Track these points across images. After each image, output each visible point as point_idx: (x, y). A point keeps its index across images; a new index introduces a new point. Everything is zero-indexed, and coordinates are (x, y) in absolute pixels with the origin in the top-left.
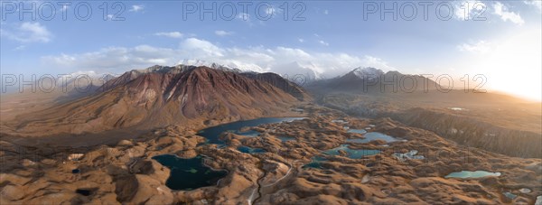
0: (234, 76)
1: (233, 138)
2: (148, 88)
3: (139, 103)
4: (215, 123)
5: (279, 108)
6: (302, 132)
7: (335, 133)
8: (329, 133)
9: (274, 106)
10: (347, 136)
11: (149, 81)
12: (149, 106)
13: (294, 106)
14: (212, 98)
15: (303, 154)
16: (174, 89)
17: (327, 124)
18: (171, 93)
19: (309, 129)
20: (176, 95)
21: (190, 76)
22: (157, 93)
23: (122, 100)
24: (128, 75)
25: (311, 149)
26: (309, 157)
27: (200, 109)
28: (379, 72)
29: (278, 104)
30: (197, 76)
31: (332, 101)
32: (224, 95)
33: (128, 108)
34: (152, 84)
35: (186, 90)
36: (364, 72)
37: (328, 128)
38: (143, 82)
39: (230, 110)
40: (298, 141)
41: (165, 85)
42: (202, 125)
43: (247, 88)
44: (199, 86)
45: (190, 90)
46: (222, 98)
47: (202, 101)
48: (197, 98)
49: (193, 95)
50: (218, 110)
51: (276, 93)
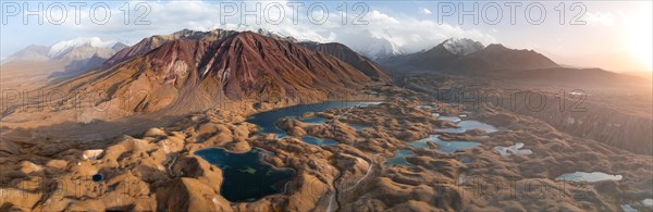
0: (290, 45)
1: (295, 125)
2: (177, 60)
3: (166, 79)
4: (268, 107)
5: (348, 90)
6: (381, 119)
7: (422, 120)
8: (414, 120)
9: (341, 87)
10: (438, 124)
11: (179, 49)
12: (180, 83)
13: (368, 88)
14: (262, 74)
15: (385, 146)
16: (212, 62)
17: (412, 110)
18: (208, 67)
19: (389, 116)
20: (215, 69)
21: (233, 45)
22: (190, 66)
23: (143, 74)
24: (147, 42)
25: (393, 139)
26: (392, 150)
27: (247, 88)
28: (477, 45)
29: (346, 85)
30: (241, 44)
31: (416, 82)
32: (277, 71)
33: (152, 86)
34: (182, 54)
35: (228, 63)
36: (457, 45)
37: (413, 114)
38: (170, 52)
39: (287, 90)
40: (376, 129)
41: (200, 55)
42: (251, 109)
43: (307, 62)
44: (244, 58)
45: (233, 62)
46: (275, 74)
47: (249, 77)
48: (242, 74)
49: (238, 70)
50: (270, 90)
51: (343, 69)
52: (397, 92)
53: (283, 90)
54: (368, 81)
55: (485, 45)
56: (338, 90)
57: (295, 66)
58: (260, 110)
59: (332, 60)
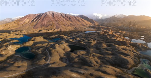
2: (27, 19)
5: (83, 27)
7: (124, 43)
9: (81, 26)
11: (29, 16)
13: (91, 26)
16: (36, 19)
17: (113, 36)
18: (34, 20)
19: (99, 39)
21: (44, 14)
22: (30, 20)
30: (47, 14)
35: (40, 19)
37: (115, 38)
43: (70, 19)
47: (45, 22)
48: (43, 22)
49: (42, 20)
50: (50, 26)
51: (83, 21)
52: (102, 27)
53: (55, 26)
54: (91, 24)
55: (127, 16)
56: (79, 27)
57: (65, 20)
58: (40, 32)
59: (80, 19)
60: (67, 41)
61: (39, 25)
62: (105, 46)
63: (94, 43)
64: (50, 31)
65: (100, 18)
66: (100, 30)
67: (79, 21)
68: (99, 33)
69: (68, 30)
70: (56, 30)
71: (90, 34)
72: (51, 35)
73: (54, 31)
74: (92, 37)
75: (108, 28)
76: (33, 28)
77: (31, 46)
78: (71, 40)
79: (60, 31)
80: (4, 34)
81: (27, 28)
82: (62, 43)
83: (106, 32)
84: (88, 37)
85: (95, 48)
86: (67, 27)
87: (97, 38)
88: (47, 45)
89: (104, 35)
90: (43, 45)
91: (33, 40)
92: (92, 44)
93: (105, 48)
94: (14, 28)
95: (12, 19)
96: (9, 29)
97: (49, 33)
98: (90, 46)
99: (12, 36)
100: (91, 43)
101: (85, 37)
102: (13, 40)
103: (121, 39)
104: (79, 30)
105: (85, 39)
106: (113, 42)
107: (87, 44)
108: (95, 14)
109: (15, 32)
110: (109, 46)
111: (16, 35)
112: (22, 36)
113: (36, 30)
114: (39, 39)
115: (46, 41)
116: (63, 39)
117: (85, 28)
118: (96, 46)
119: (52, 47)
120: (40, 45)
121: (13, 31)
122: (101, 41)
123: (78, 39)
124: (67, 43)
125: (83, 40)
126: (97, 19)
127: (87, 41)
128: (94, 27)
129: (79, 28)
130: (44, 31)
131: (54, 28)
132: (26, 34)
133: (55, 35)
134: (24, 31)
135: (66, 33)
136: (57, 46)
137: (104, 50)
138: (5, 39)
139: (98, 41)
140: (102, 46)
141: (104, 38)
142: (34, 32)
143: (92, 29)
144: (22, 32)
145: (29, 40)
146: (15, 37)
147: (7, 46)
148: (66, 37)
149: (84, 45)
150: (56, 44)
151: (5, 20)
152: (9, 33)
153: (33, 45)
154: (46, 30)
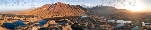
0: (68, 5)
3: (41, 11)
5: (79, 13)
9: (78, 13)
13: (84, 13)
14: (59, 9)
17: (98, 19)
18: (49, 8)
19: (90, 22)
22: (46, 8)
27: (54, 12)
29: (79, 12)
32: (63, 9)
36: (100, 6)
37: (99, 21)
38: (44, 6)
39: (63, 13)
41: (49, 7)
43: (71, 8)
44: (56, 6)
45: (54, 8)
46: (62, 10)
50: (59, 13)
51: (79, 9)
52: (90, 14)
53: (62, 13)
54: (84, 12)
55: (104, 6)
57: (68, 8)
58: (52, 17)
59: (77, 8)
60: (70, 24)
61: (52, 12)
62: (93, 26)
63: (86, 24)
64: (59, 16)
65: (89, 7)
66: (90, 16)
67: (77, 9)
68: (89, 18)
69: (70, 16)
70: (63, 16)
71: (84, 18)
72: (60, 20)
73: (62, 16)
74: (85, 21)
75: (94, 14)
76: (48, 14)
77: (47, 28)
78: (72, 23)
79: (65, 17)
80: (30, 18)
81: (44, 14)
82: (67, 25)
83: (93, 17)
84: (83, 21)
85: (87, 28)
86: (70, 13)
87: (88, 21)
88: (57, 27)
89: (92, 19)
90: (55, 27)
91: (48, 23)
92: (86, 26)
93: (94, 28)
94: (36, 14)
95: (35, 8)
96: (33, 15)
97: (58, 17)
98: (85, 27)
99: (35, 20)
100: (85, 24)
101: (81, 21)
102: (36, 23)
103: (102, 21)
104: (77, 15)
105: (81, 22)
106: (98, 24)
107: (82, 25)
108: (86, 5)
109: (37, 17)
110: (96, 26)
111: (37, 19)
112: (41, 20)
113: (50, 15)
114: (52, 22)
115: (56, 23)
116: (67, 22)
117: (80, 14)
118: (88, 27)
119: (60, 28)
120: (52, 26)
121: (36, 17)
122: (91, 23)
123: (77, 22)
124: (70, 25)
125: (80, 23)
126: (87, 8)
127: (82, 23)
128: (86, 14)
129: (77, 14)
130: (55, 17)
131: (62, 14)
132: (44, 18)
133: (62, 19)
134: (43, 17)
135: (69, 18)
136: (63, 27)
137: (94, 29)
138: (30, 22)
139: (89, 23)
140: (92, 26)
141: (92, 21)
142: (49, 17)
143: (85, 15)
144: (41, 17)
145: (46, 23)
146: (37, 20)
147: (31, 27)
148: (69, 21)
149: (80, 26)
150: (63, 26)
151: (31, 8)
152: (33, 18)
153: (48, 27)
154: (57, 15)
